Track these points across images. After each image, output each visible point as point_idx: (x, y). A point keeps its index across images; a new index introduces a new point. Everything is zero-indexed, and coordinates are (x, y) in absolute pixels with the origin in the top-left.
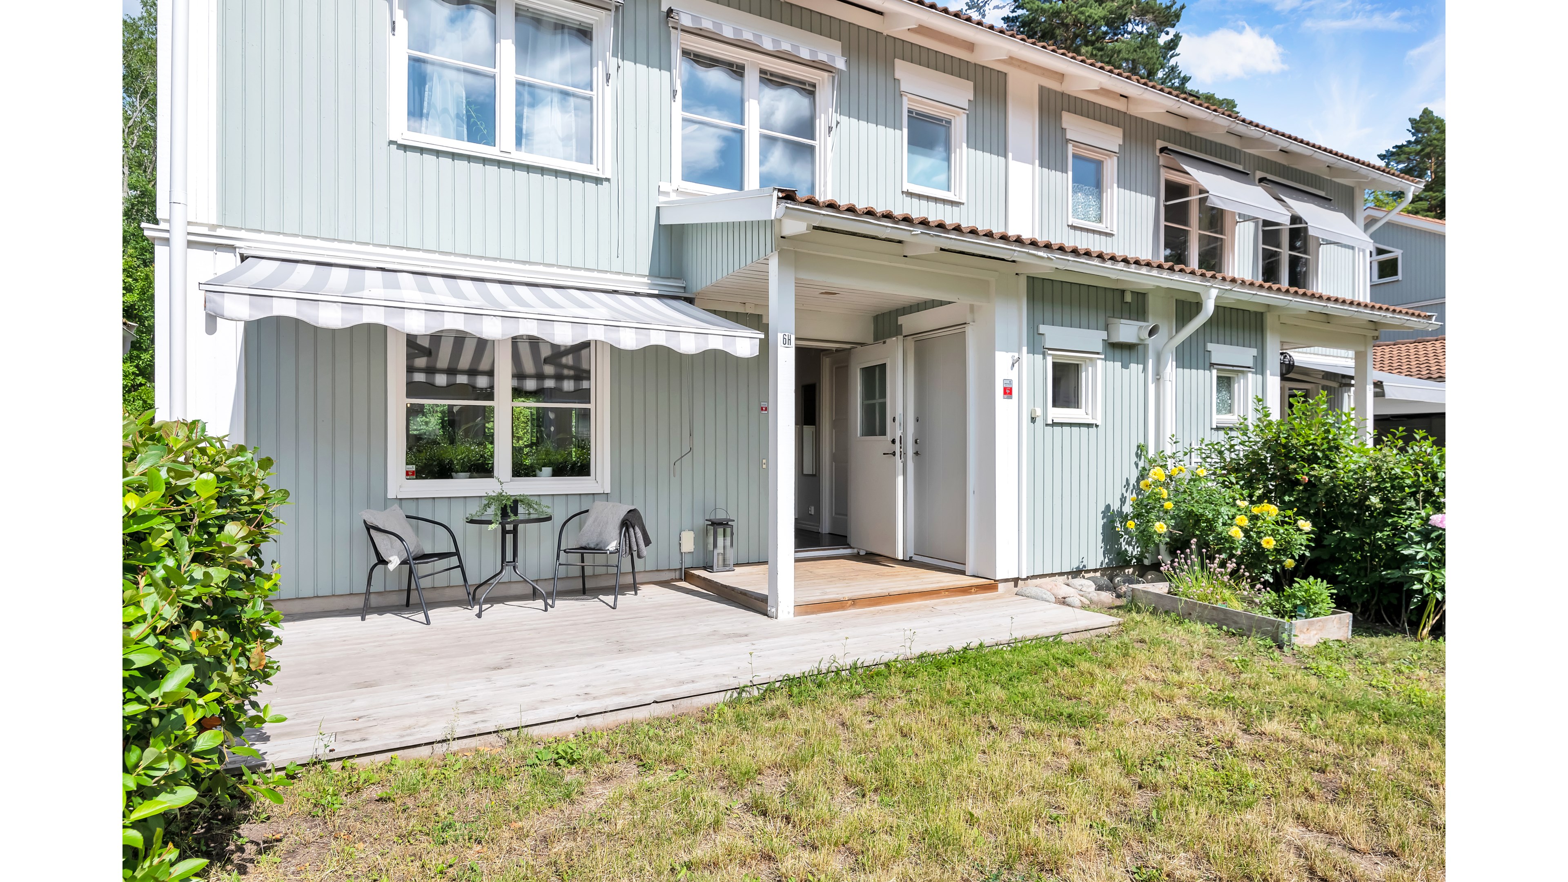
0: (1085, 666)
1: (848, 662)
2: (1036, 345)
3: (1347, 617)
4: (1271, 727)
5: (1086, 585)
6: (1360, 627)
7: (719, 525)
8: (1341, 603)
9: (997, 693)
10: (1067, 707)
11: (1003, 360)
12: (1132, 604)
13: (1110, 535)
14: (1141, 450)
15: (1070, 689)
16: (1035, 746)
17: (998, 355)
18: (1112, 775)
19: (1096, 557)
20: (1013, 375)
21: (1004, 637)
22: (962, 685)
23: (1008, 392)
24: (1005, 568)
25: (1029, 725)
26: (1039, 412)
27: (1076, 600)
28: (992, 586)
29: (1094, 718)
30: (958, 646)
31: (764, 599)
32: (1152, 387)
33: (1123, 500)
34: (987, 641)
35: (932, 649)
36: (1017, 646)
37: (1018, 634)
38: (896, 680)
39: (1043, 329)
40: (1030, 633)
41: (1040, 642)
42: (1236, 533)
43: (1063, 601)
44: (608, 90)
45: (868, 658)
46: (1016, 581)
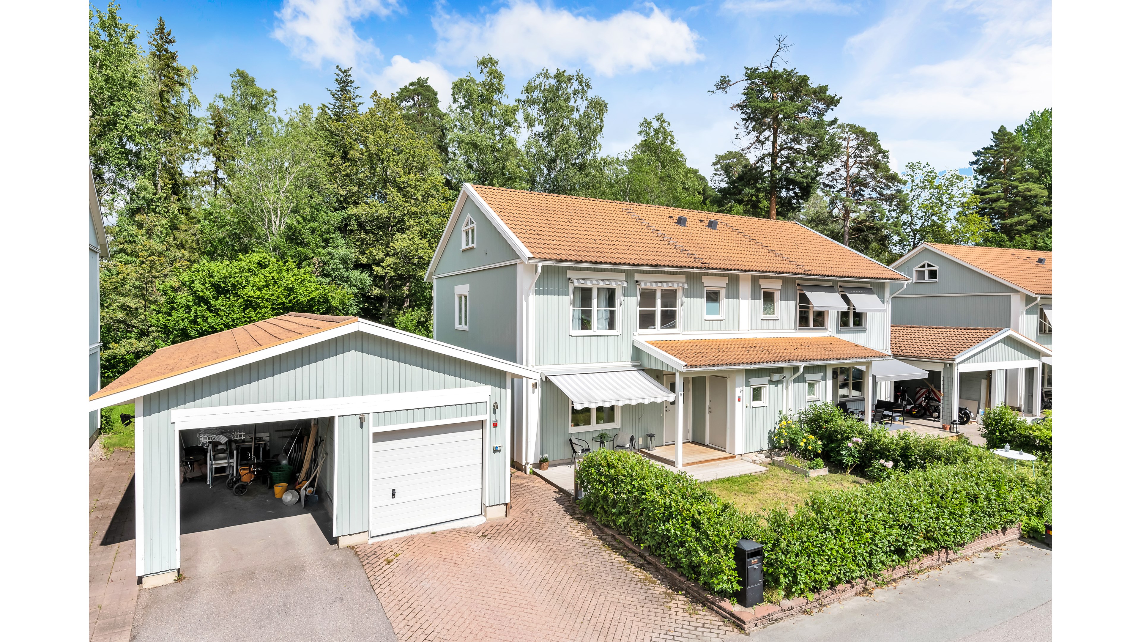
0: (756, 482)
1: (703, 481)
2: (747, 384)
3: (827, 469)
4: (791, 495)
5: (762, 456)
6: (830, 471)
7: (652, 436)
8: (826, 465)
9: (737, 488)
10: (751, 491)
11: (738, 390)
12: (773, 464)
13: (770, 440)
14: (780, 412)
15: (752, 487)
16: (744, 497)
17: (737, 389)
18: (757, 502)
19: (766, 446)
20: (741, 395)
21: (738, 474)
22: (729, 486)
23: (739, 400)
24: (738, 451)
25: (743, 494)
26: (748, 405)
27: (758, 462)
28: (734, 457)
29: (756, 493)
30: (727, 477)
31: (674, 462)
32: (785, 391)
33: (775, 428)
34: (734, 475)
35: (721, 477)
36: (741, 476)
37: (741, 473)
38: (715, 485)
39: (750, 380)
40: (744, 473)
41: (748, 475)
42: (802, 444)
43: (754, 462)
44: (621, 308)
45: (707, 480)
46: (741, 455)
